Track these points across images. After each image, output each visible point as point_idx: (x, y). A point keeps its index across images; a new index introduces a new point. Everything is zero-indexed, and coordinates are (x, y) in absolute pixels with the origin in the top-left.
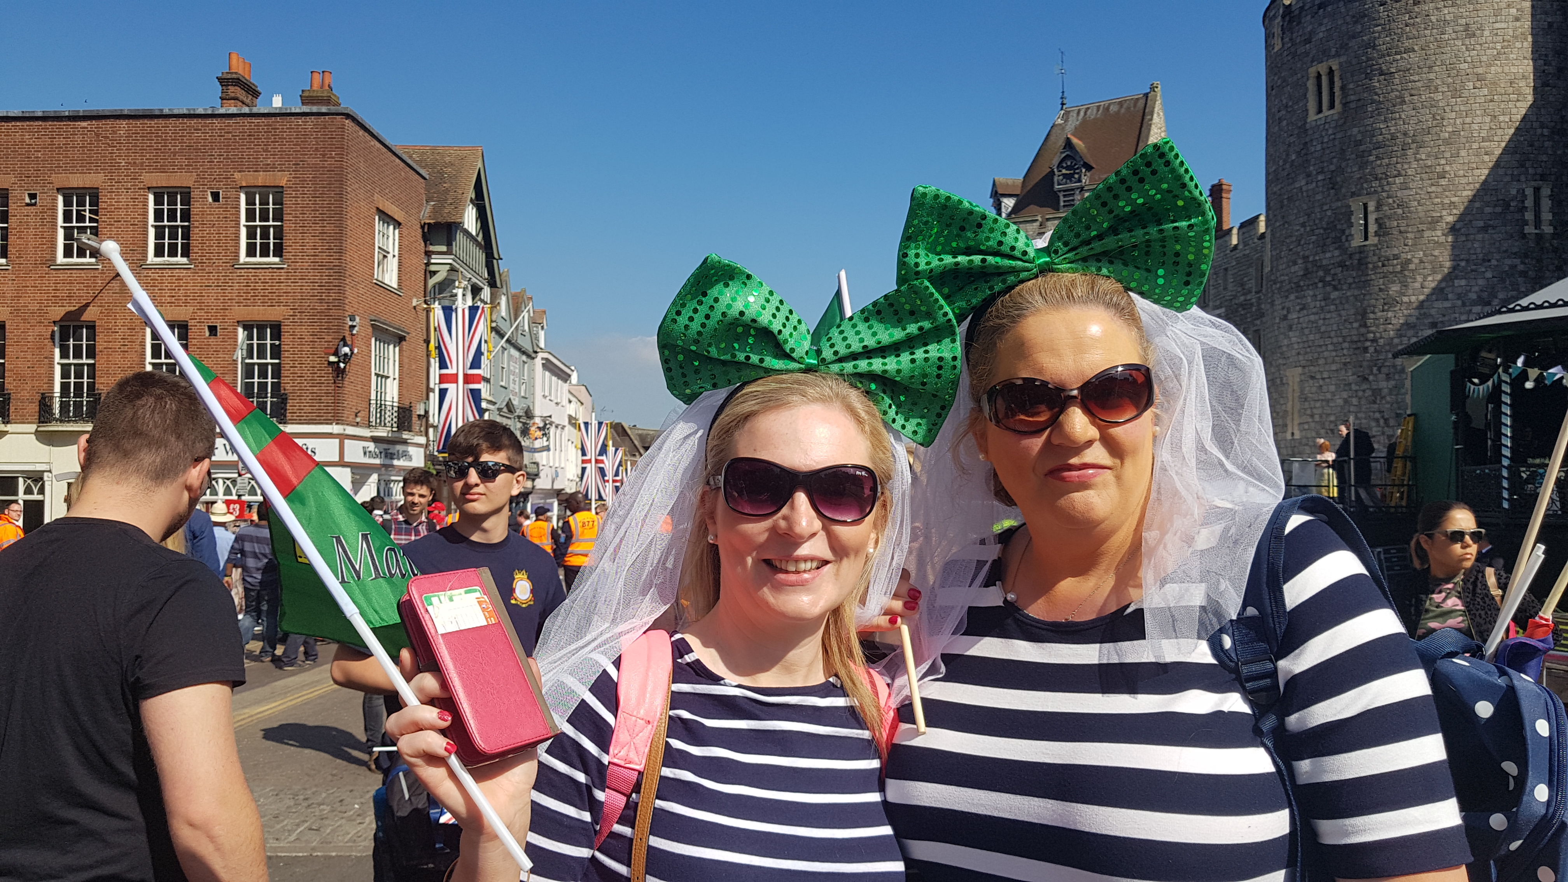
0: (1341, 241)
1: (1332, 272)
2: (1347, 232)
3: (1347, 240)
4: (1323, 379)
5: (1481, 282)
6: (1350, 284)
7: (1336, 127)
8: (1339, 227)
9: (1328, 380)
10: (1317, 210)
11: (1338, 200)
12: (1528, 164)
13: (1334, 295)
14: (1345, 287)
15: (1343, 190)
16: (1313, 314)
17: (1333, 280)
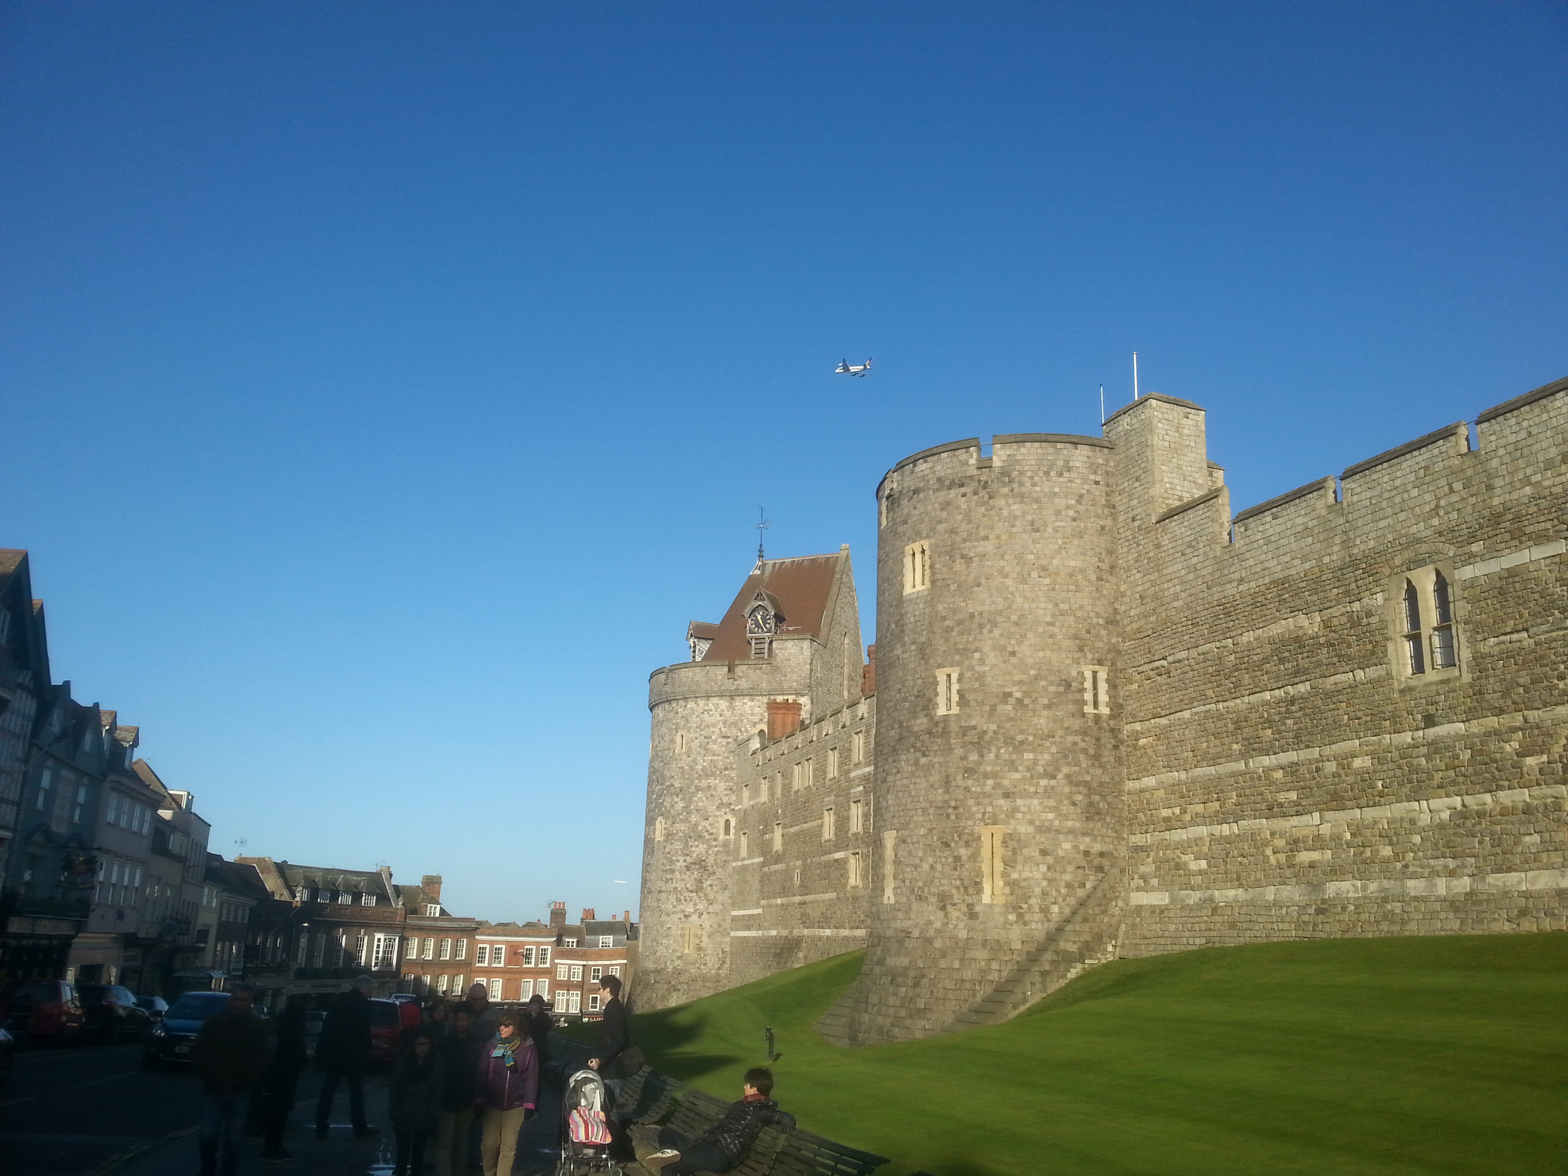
0: (928, 709)
1: (921, 738)
2: (934, 701)
3: (933, 709)
4: (913, 844)
5: (1047, 757)
6: (936, 751)
7: (926, 602)
8: (927, 695)
9: (917, 846)
10: (910, 678)
11: (927, 669)
12: (1086, 649)
13: (923, 760)
14: (931, 754)
15: (931, 661)
17: (922, 746)
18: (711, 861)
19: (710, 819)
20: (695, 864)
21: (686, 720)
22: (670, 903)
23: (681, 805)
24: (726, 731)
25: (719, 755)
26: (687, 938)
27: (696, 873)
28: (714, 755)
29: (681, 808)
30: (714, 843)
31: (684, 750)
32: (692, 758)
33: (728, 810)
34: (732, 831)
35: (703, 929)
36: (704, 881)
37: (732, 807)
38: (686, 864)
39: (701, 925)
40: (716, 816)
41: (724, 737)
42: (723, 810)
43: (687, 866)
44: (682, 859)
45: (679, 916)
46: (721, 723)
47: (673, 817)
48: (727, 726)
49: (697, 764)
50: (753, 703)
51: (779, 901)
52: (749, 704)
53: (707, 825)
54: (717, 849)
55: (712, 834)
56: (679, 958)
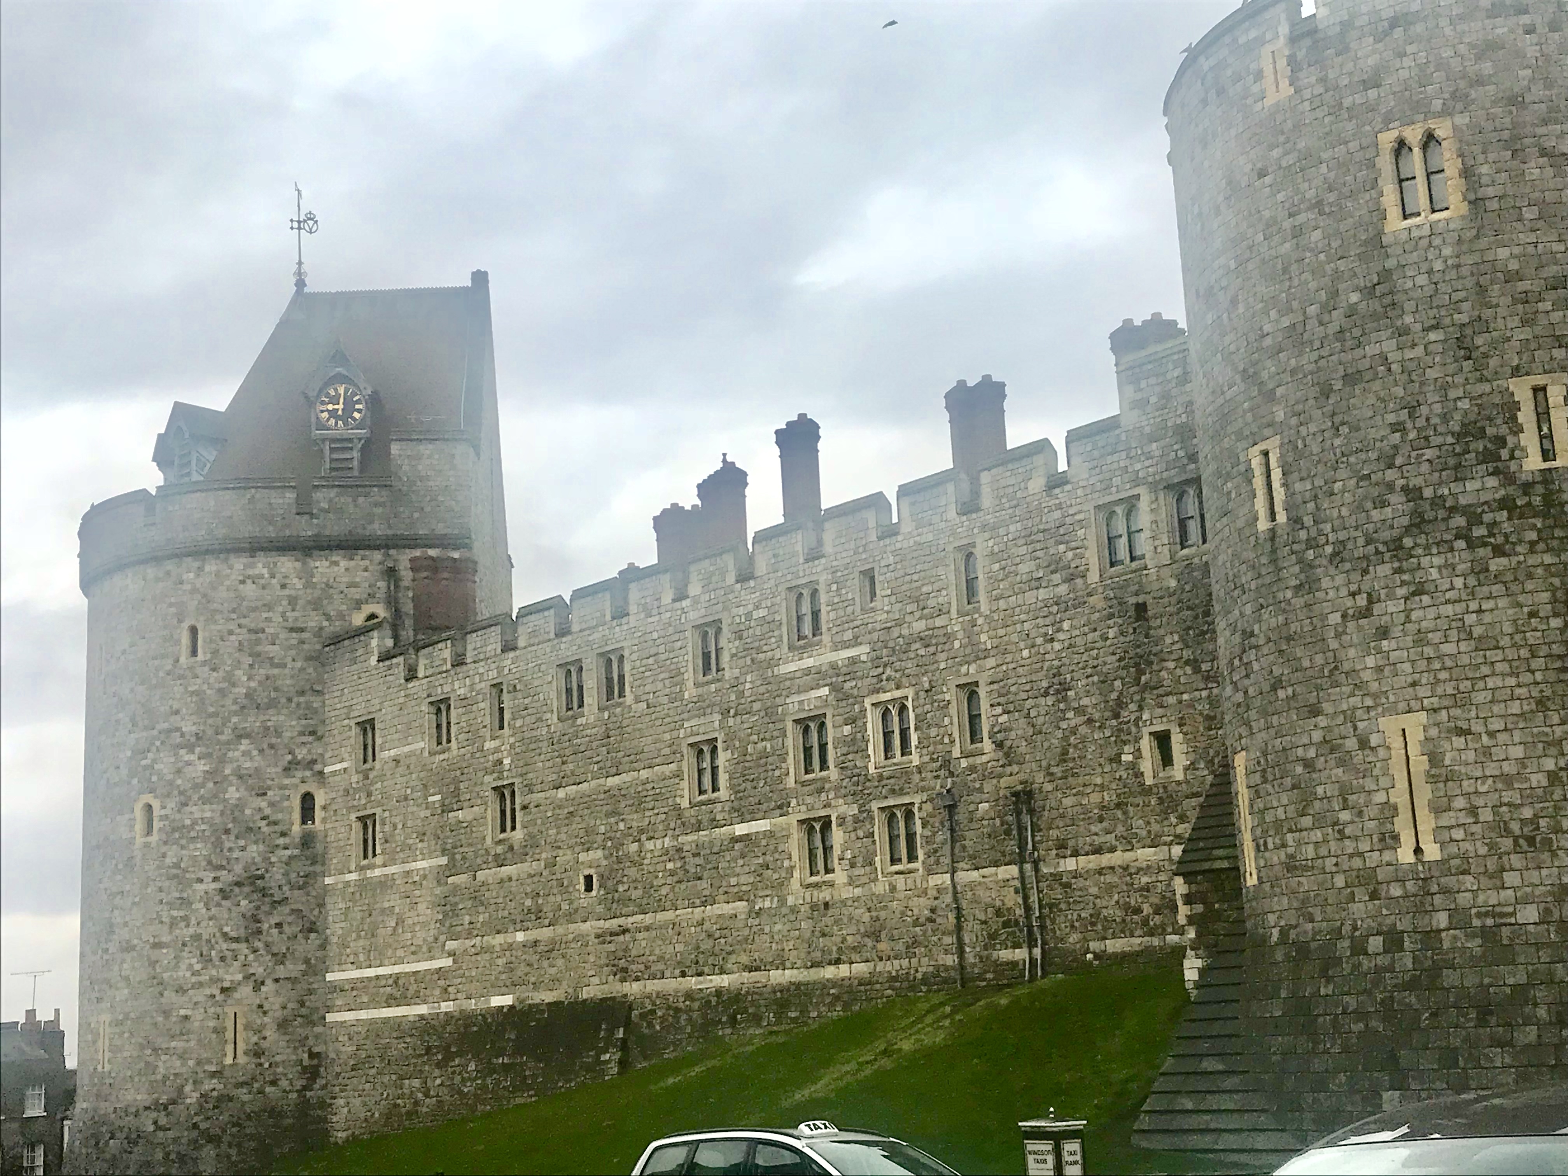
0: (1499, 459)
1: (1487, 518)
2: (1511, 441)
3: (1512, 457)
4: (1492, 734)
6: (1533, 544)
7: (1457, 244)
8: (1490, 431)
9: (1502, 738)
10: (1433, 397)
11: (1484, 380)
13: (1496, 564)
14: (1519, 549)
15: (1493, 362)
16: (1448, 602)
17: (1491, 535)
18: (276, 875)
19: (270, 793)
20: (238, 884)
21: (205, 596)
22: (183, 966)
23: (202, 768)
24: (296, 619)
25: (284, 666)
26: (230, 1035)
27: (244, 903)
28: (274, 665)
29: (199, 774)
30: (281, 841)
31: (201, 656)
32: (221, 673)
33: (308, 773)
34: (319, 814)
35: (265, 1013)
36: (262, 916)
37: (318, 767)
38: (218, 885)
39: (260, 1006)
40: (283, 787)
41: (292, 630)
42: (299, 774)
43: (221, 890)
44: (209, 875)
45: (208, 992)
46: (285, 603)
47: (181, 793)
48: (298, 607)
49: (234, 685)
50: (352, 563)
51: (520, 937)
52: (343, 564)
53: (264, 804)
54: (288, 852)
55: (275, 823)
56: (213, 1075)
